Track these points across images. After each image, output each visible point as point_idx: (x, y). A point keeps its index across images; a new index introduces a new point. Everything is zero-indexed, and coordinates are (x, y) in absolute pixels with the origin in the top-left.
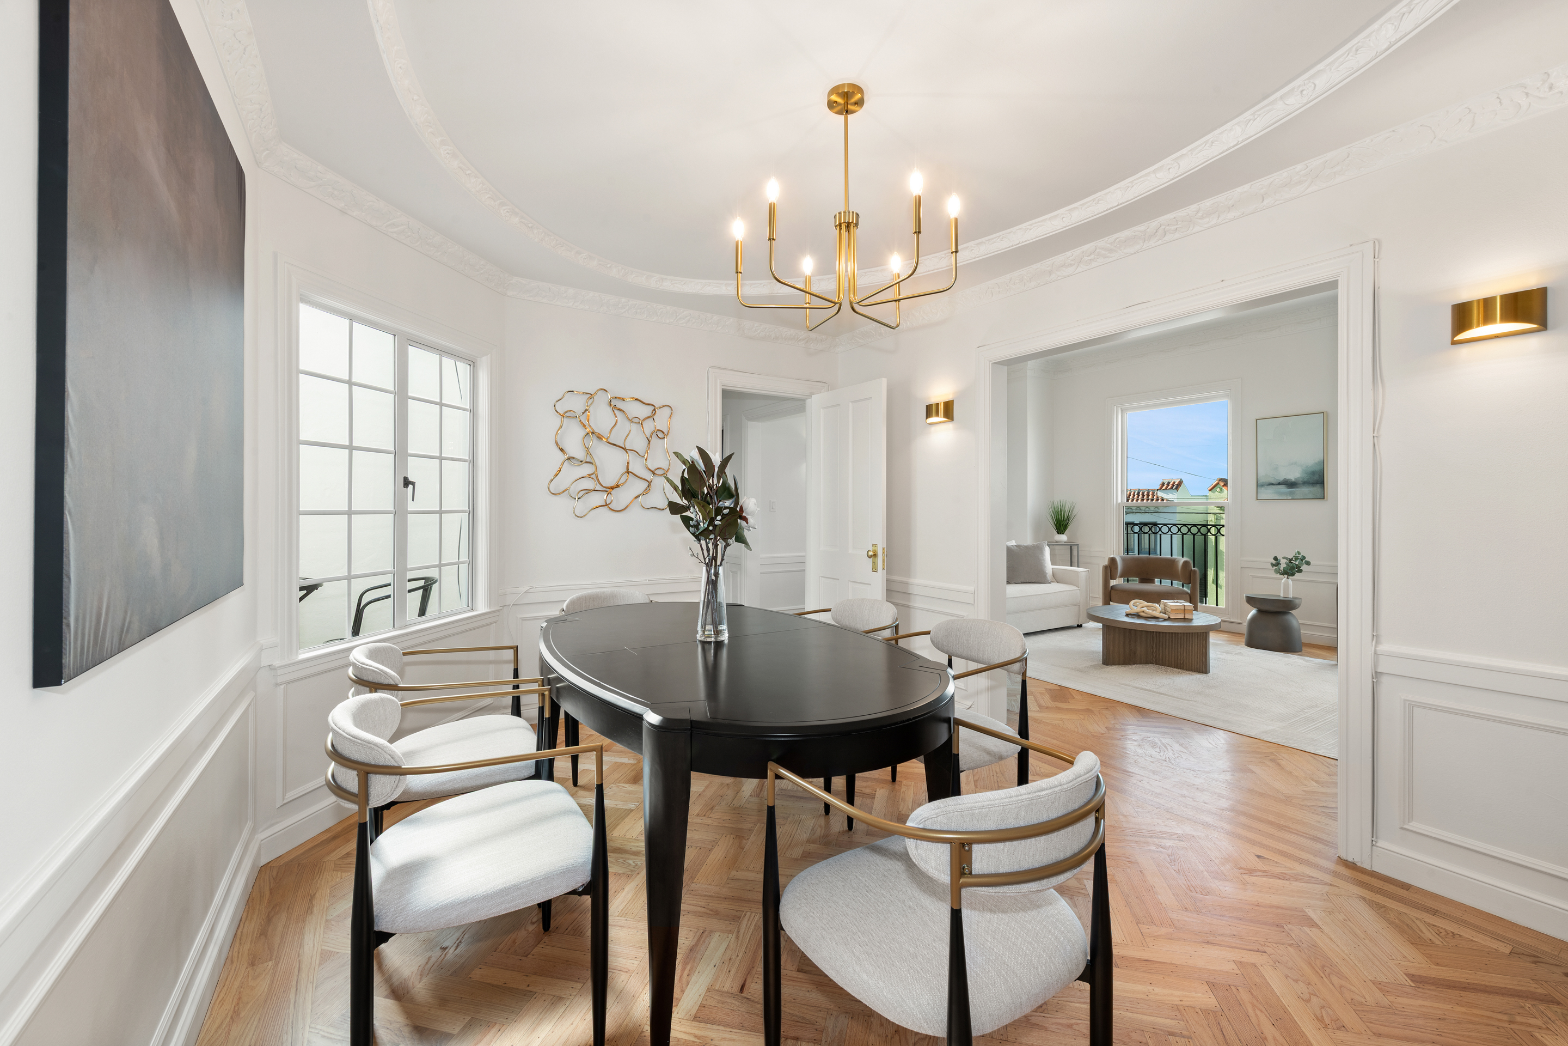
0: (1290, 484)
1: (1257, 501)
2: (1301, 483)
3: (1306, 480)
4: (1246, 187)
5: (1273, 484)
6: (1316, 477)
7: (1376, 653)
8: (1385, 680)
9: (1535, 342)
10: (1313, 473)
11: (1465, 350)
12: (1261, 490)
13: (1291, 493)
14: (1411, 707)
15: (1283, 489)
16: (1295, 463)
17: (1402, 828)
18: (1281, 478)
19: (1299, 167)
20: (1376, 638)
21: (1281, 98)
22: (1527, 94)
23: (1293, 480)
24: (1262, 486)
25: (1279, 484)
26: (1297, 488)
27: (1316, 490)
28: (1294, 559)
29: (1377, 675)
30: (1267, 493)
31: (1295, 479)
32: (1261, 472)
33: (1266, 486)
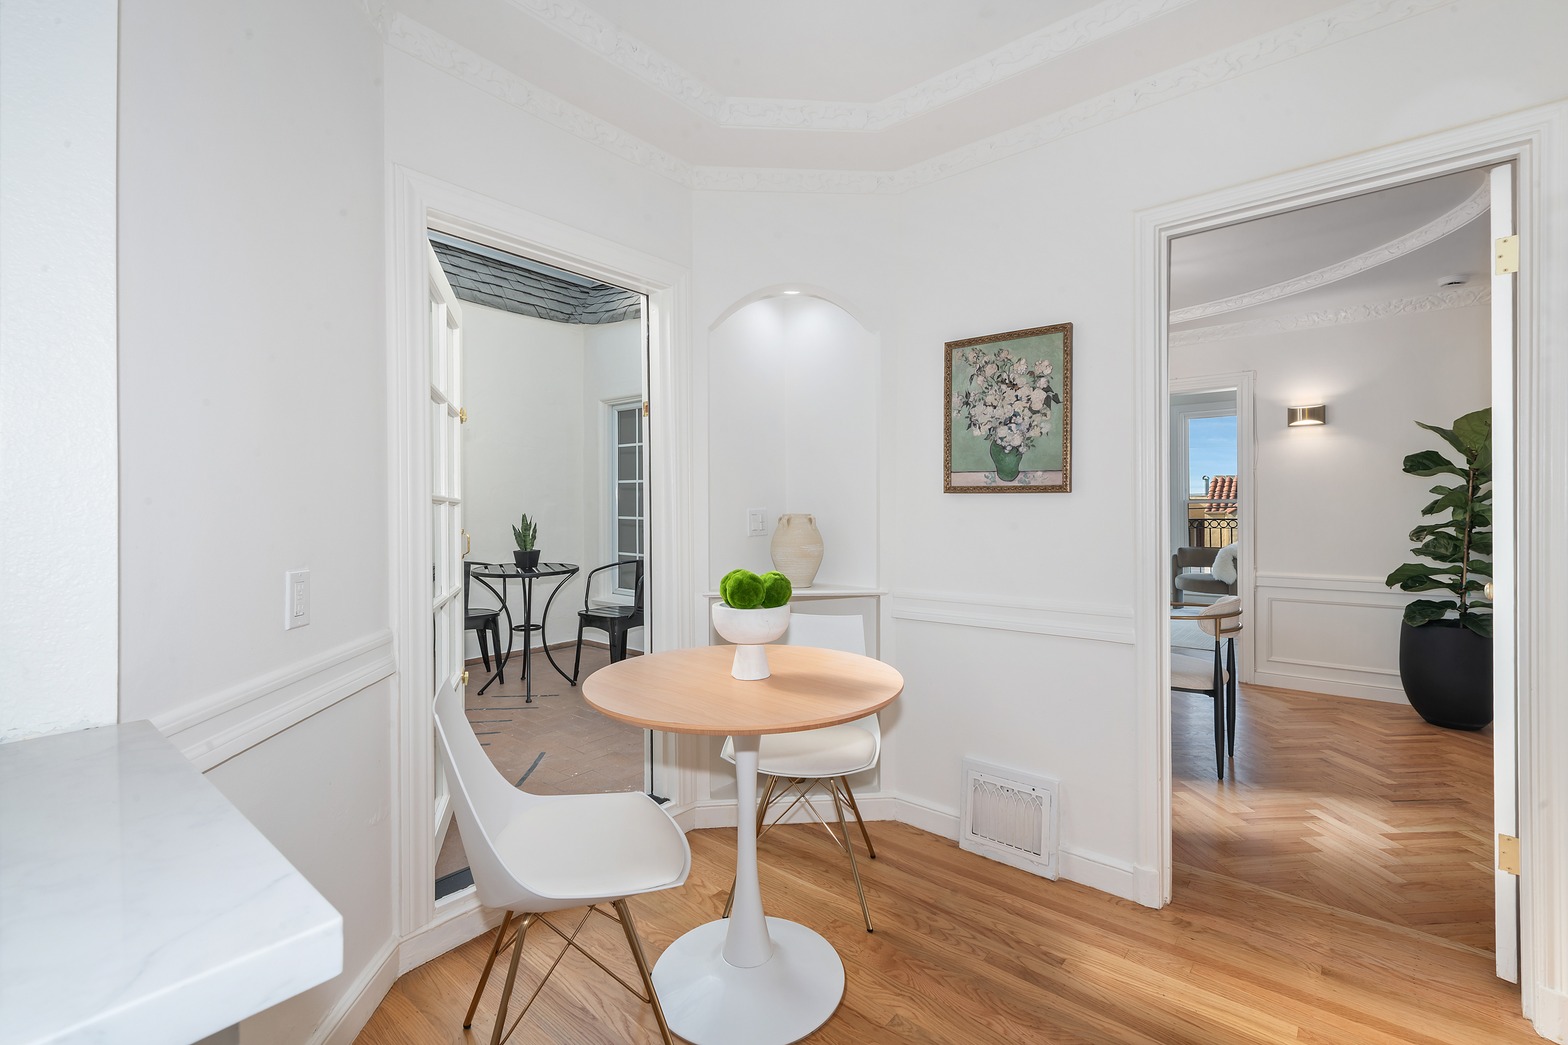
4: (1191, 331)
7: (1256, 577)
8: (1259, 589)
9: (1320, 429)
11: (1293, 430)
14: (1271, 601)
17: (1268, 661)
19: (1219, 327)
20: (1255, 568)
21: (1225, 301)
22: (1318, 317)
29: (1256, 587)
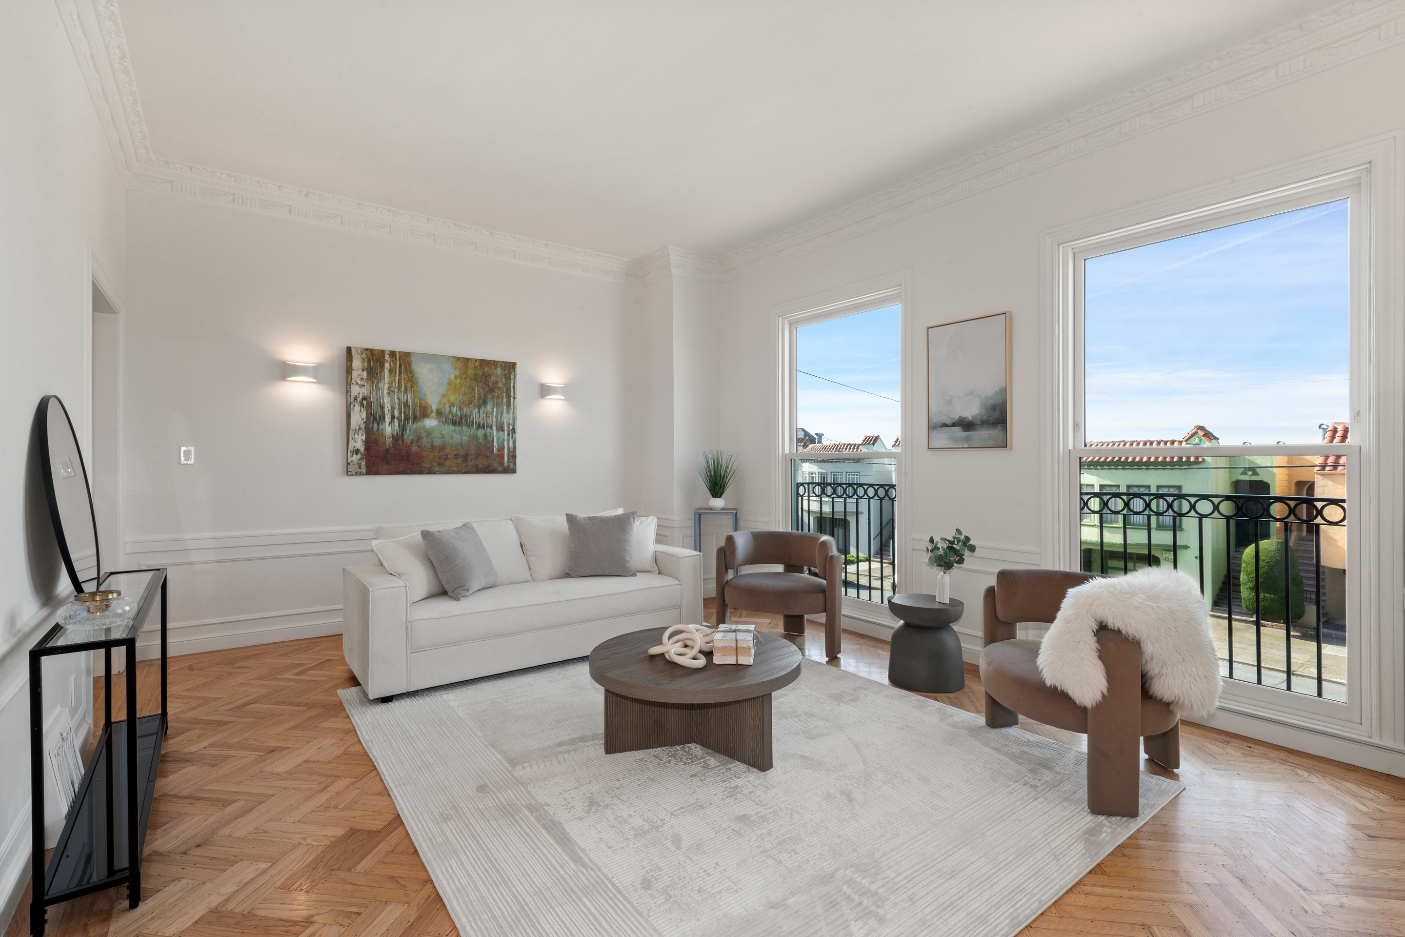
0: (966, 425)
1: (930, 452)
2: (979, 423)
3: (985, 418)
5: (945, 425)
6: (997, 414)
10: (993, 408)
12: (934, 434)
13: (968, 439)
15: (958, 432)
16: (972, 393)
18: (956, 417)
23: (970, 418)
24: (935, 428)
25: (954, 425)
26: (975, 430)
27: (995, 432)
28: (956, 543)
30: (941, 438)
31: (973, 417)
32: (934, 409)
33: (938, 429)
